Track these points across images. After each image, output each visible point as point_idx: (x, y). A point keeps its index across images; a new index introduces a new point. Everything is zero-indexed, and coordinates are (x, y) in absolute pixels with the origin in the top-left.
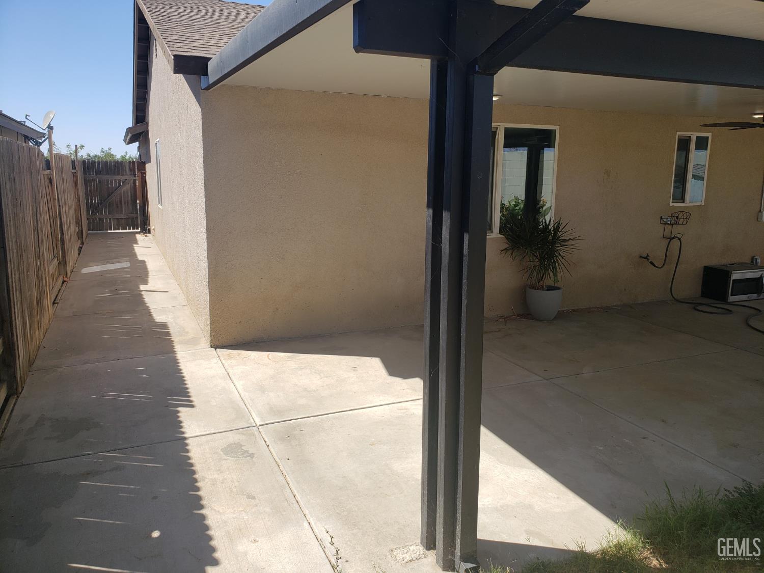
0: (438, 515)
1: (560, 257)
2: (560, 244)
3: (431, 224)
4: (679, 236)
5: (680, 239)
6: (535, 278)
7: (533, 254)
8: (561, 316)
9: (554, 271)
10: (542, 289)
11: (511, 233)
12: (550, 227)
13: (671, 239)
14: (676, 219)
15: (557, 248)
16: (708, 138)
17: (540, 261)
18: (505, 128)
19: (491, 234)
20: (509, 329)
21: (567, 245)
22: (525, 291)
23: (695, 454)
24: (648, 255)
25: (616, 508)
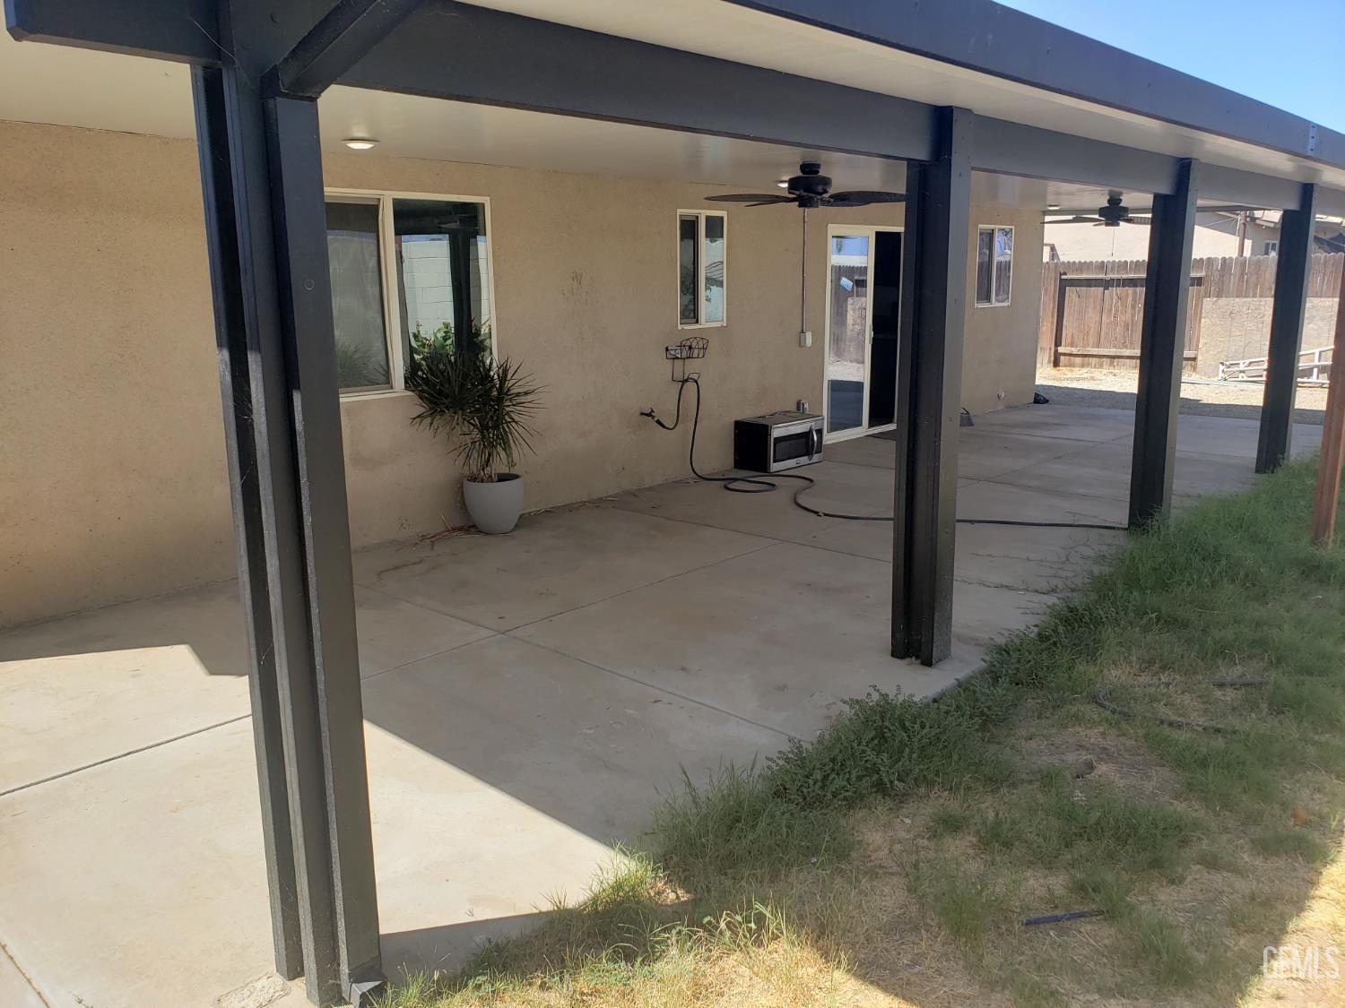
0: (301, 911)
1: (513, 424)
2: (511, 400)
3: (228, 378)
4: (695, 376)
5: (696, 382)
6: (475, 463)
7: (468, 421)
8: (526, 521)
9: (507, 446)
10: (490, 480)
11: (425, 388)
12: (492, 373)
13: (685, 381)
14: (687, 350)
15: (508, 409)
16: (722, 218)
17: (482, 433)
18: (394, 199)
19: (391, 391)
20: (439, 555)
21: (523, 403)
22: (462, 487)
23: (728, 713)
24: (652, 411)
25: (614, 824)
